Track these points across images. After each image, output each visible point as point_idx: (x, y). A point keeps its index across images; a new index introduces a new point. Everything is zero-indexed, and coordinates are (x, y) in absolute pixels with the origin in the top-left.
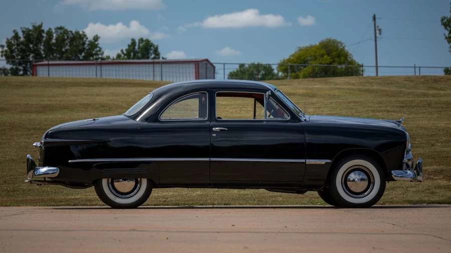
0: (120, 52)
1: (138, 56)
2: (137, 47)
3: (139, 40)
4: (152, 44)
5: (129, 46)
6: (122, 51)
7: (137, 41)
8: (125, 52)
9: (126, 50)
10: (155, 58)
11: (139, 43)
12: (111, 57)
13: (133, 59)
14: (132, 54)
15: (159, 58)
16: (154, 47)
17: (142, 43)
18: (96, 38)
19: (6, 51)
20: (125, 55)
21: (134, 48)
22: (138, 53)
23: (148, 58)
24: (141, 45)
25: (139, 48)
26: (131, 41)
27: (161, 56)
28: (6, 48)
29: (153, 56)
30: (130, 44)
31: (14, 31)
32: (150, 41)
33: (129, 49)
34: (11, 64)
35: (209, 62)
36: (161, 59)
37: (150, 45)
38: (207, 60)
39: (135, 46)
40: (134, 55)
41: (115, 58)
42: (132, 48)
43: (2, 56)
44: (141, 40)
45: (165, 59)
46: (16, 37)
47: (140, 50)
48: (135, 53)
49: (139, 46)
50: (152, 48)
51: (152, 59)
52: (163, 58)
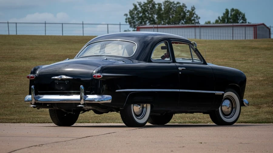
0: (218, 19)
1: (230, 21)
2: (229, 15)
3: (231, 10)
4: (240, 12)
5: (224, 14)
6: (219, 18)
7: (230, 11)
8: (221, 19)
9: (222, 17)
10: (242, 22)
11: (231, 12)
12: (212, 22)
13: (227, 23)
14: (226, 20)
15: (246, 22)
16: (242, 14)
17: (233, 12)
18: (193, 9)
19: (129, 18)
20: (221, 21)
21: (228, 16)
22: (231, 19)
23: (238, 23)
24: (233, 13)
25: (231, 15)
26: (225, 11)
27: (247, 21)
28: (129, 16)
29: (241, 21)
30: (225, 13)
31: (134, 4)
32: (239, 11)
33: (224, 16)
34: (133, 28)
35: (265, 26)
36: (247, 24)
37: (239, 13)
38: (263, 24)
39: (229, 14)
40: (228, 21)
41: (214, 23)
42: (226, 15)
43: (126, 22)
44: (233, 10)
45: (251, 23)
46: (136, 8)
47: (232, 17)
48: (228, 19)
49: (231, 14)
50: (241, 15)
51: (241, 23)
52: (249, 23)
